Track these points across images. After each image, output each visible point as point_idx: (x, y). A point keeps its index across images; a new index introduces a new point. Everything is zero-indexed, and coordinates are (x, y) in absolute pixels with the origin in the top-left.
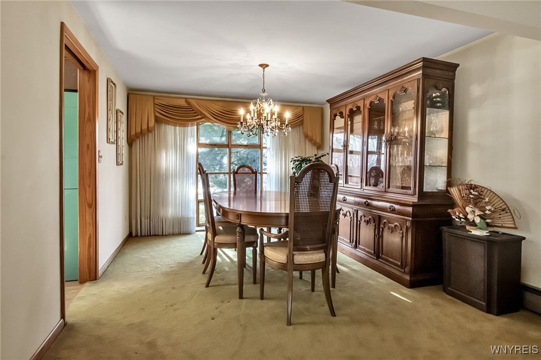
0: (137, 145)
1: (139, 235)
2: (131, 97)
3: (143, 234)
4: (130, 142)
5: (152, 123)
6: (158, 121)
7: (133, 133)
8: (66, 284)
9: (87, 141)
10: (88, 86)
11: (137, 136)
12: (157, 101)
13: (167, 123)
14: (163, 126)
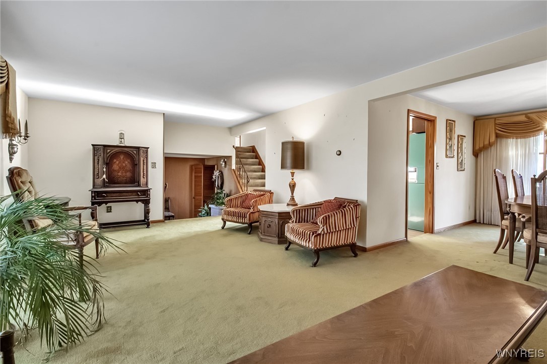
0: (482, 156)
1: (482, 222)
2: (476, 121)
3: (485, 222)
4: (476, 154)
5: (493, 139)
6: (498, 136)
7: (477, 148)
8: (409, 231)
9: (430, 158)
10: (430, 129)
11: (481, 150)
12: (497, 122)
13: (507, 137)
14: (504, 140)
